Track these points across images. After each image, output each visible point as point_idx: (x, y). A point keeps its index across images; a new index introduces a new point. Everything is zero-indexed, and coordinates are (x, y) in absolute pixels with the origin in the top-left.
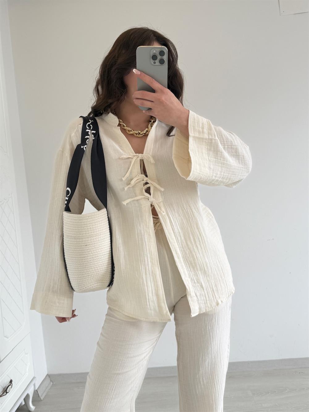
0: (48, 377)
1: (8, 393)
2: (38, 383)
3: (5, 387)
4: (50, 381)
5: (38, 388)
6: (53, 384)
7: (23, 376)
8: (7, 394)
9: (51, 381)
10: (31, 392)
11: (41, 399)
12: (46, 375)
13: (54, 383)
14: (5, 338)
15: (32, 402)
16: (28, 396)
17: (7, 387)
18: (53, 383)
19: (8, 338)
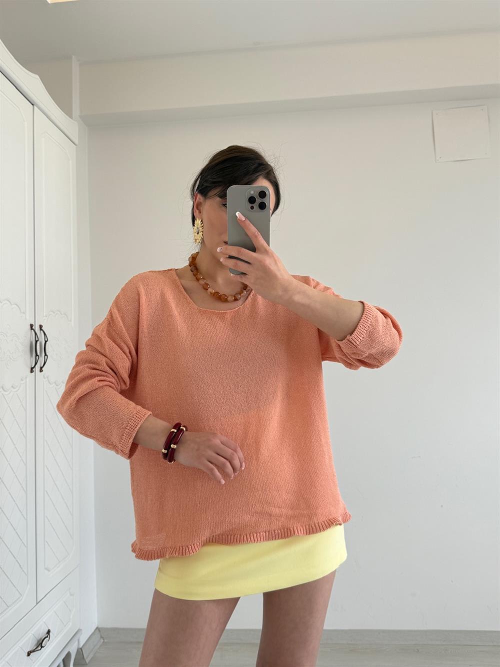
0: (97, 630)
1: (43, 647)
2: (83, 638)
3: (41, 639)
4: (100, 637)
5: (83, 646)
6: (103, 642)
7: (65, 626)
8: (42, 649)
9: (102, 637)
10: (73, 649)
11: (86, 662)
12: (95, 628)
13: (106, 641)
14: (46, 572)
15: (74, 665)
16: (69, 655)
17: (43, 638)
18: (104, 639)
19: (49, 571)
